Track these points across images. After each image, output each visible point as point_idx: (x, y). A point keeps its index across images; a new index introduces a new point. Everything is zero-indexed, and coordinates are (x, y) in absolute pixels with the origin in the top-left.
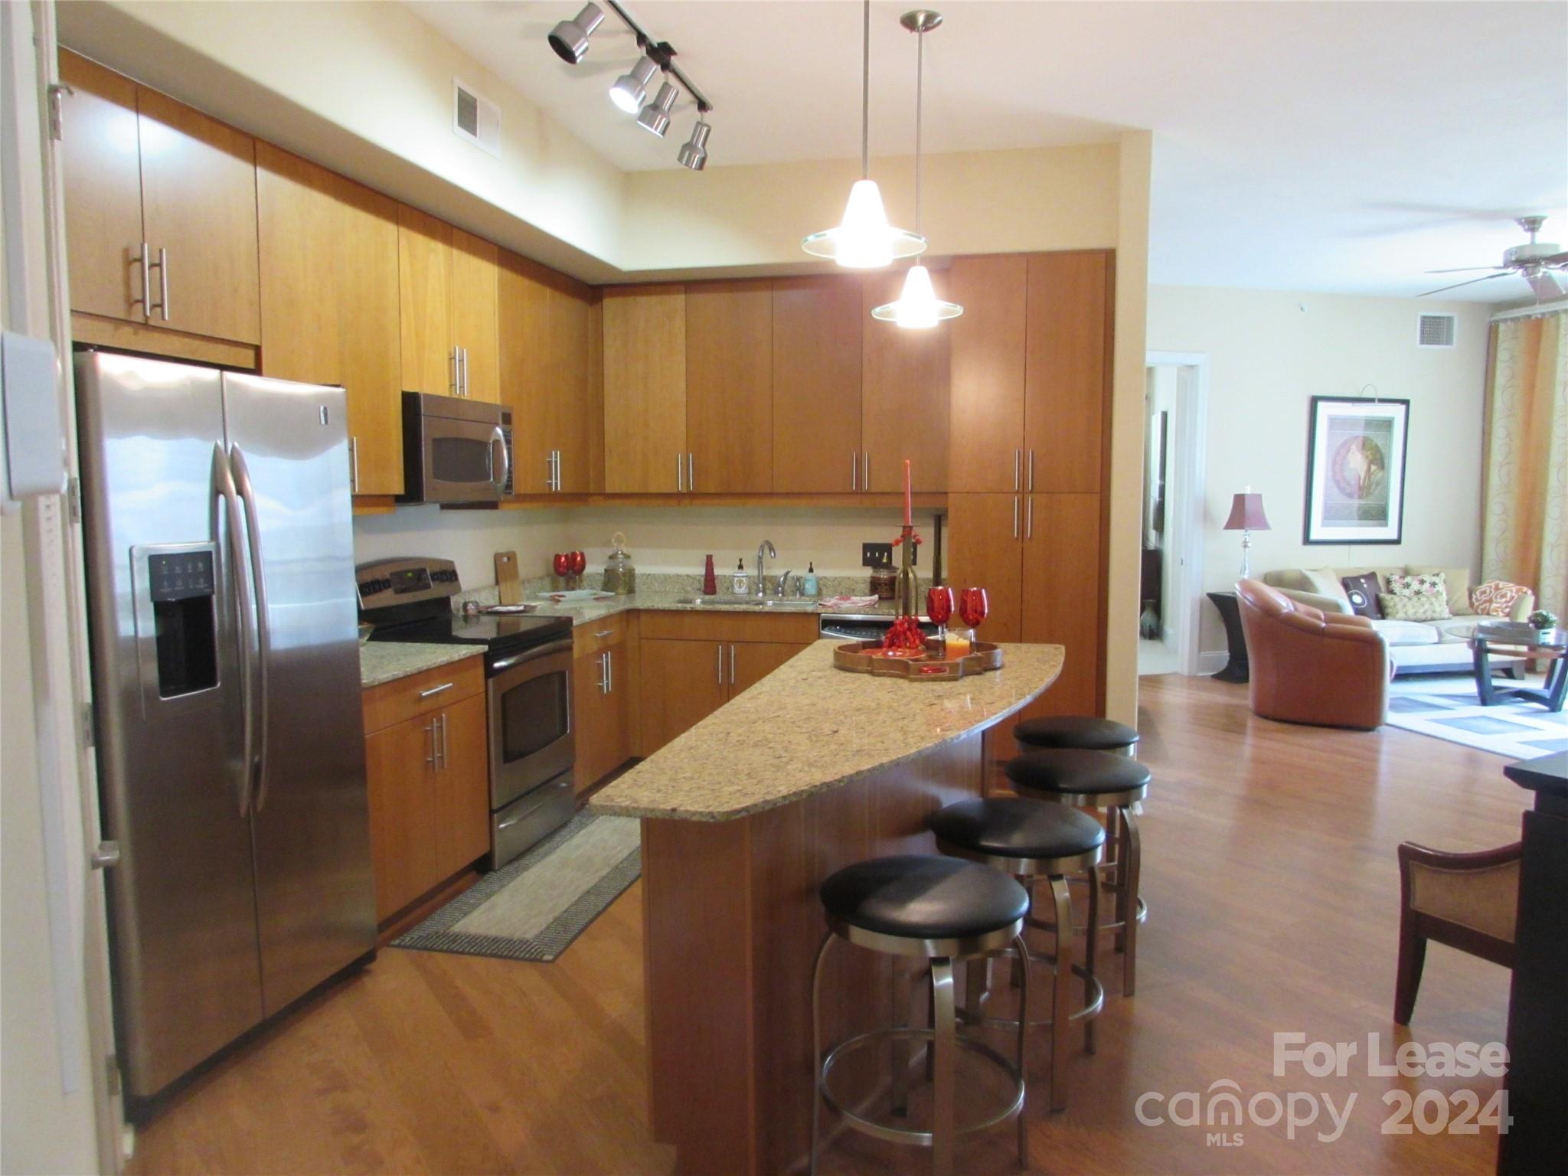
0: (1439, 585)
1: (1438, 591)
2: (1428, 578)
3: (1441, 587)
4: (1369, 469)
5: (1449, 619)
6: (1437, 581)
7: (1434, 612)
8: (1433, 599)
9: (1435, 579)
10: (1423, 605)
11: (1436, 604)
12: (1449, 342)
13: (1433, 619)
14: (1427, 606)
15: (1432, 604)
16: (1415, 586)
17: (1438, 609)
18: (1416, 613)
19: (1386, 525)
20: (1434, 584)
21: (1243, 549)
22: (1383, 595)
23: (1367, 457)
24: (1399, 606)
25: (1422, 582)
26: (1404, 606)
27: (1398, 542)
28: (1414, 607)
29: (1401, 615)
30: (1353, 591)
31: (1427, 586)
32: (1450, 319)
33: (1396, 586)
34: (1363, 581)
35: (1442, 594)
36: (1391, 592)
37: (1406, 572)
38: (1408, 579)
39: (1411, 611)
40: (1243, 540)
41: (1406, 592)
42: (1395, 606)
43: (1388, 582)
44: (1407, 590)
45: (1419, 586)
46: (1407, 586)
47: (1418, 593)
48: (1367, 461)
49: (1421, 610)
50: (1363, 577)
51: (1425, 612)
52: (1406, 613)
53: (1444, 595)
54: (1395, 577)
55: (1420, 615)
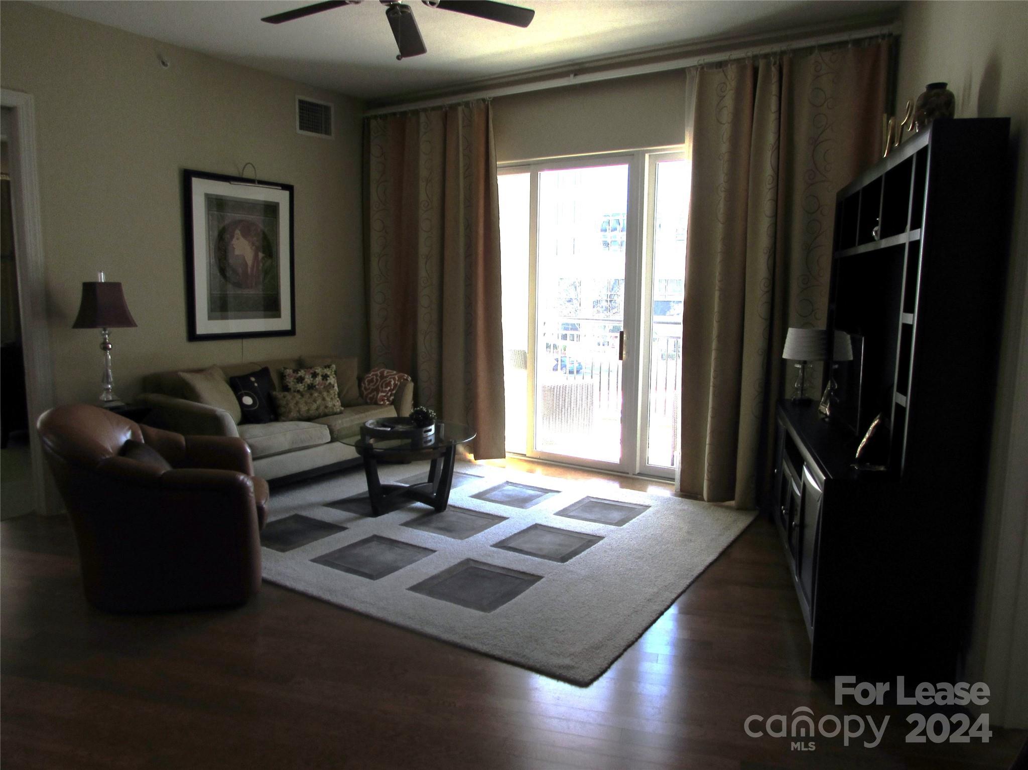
0: (331, 377)
1: (330, 383)
2: (319, 370)
3: (332, 380)
4: (256, 256)
5: (341, 413)
6: (329, 373)
7: (326, 407)
8: (325, 394)
9: (327, 371)
10: (315, 401)
11: (328, 399)
12: (327, 132)
13: (326, 415)
14: (319, 402)
15: (324, 399)
16: (308, 379)
17: (330, 404)
18: (309, 410)
19: (279, 316)
20: (325, 377)
21: (103, 352)
22: (278, 394)
23: (253, 244)
24: (292, 405)
25: (315, 375)
26: (297, 403)
27: (291, 333)
28: (306, 403)
29: (294, 414)
30: (243, 392)
31: (319, 379)
32: (327, 109)
33: (291, 382)
34: (253, 379)
35: (334, 387)
36: (286, 388)
37: (300, 364)
38: (301, 373)
39: (304, 408)
40: (102, 341)
41: (301, 387)
42: (287, 404)
43: (282, 376)
44: (301, 385)
45: (312, 379)
46: (301, 380)
47: (311, 387)
48: (254, 247)
49: (314, 406)
50: (253, 374)
51: (317, 409)
52: (299, 411)
53: (336, 388)
54: (289, 371)
55: (312, 412)
